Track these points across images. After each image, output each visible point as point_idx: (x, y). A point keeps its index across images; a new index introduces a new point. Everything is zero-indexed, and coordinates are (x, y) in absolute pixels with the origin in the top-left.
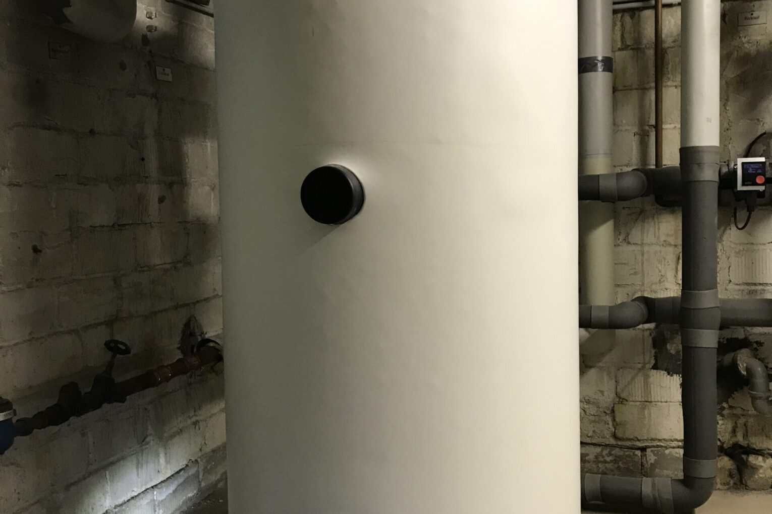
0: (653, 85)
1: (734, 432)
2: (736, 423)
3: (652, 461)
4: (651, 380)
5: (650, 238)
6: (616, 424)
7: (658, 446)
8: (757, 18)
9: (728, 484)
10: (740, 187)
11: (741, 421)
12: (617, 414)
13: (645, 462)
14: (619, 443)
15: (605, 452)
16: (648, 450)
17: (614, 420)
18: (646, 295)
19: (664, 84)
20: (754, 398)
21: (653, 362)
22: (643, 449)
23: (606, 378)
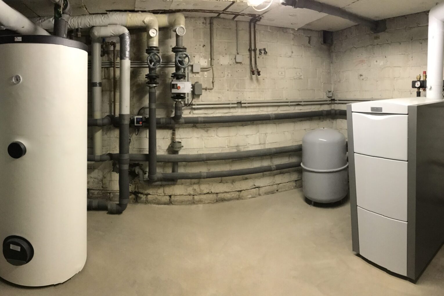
0: (113, 90)
1: (135, 188)
2: (135, 185)
3: (112, 196)
4: (112, 175)
5: (112, 136)
6: (103, 184)
7: (114, 192)
8: (141, 73)
9: (134, 202)
10: (136, 125)
11: (137, 185)
12: (103, 181)
13: (110, 196)
14: (104, 189)
15: (100, 192)
16: (111, 193)
17: (102, 183)
18: (111, 153)
19: (116, 91)
20: (139, 180)
21: (112, 169)
22: (110, 193)
23: (100, 172)
